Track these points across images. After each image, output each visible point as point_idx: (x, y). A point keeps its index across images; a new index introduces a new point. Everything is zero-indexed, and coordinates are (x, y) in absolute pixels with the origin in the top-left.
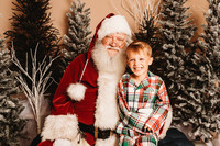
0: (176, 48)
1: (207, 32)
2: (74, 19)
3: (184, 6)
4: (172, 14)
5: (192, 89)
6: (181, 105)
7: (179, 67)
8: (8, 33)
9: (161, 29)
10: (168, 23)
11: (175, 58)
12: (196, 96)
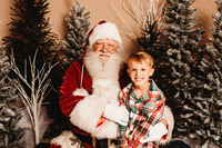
0: (182, 53)
1: (216, 36)
2: (74, 24)
3: (191, 8)
4: (177, 16)
5: (199, 98)
6: (188, 116)
7: (185, 74)
8: (6, 40)
9: (166, 33)
10: (173, 27)
11: (180, 64)
12: (204, 106)
